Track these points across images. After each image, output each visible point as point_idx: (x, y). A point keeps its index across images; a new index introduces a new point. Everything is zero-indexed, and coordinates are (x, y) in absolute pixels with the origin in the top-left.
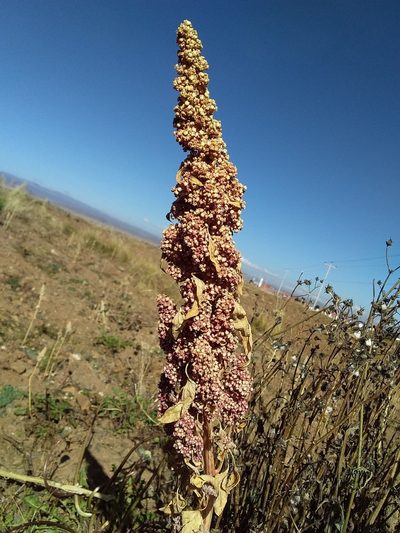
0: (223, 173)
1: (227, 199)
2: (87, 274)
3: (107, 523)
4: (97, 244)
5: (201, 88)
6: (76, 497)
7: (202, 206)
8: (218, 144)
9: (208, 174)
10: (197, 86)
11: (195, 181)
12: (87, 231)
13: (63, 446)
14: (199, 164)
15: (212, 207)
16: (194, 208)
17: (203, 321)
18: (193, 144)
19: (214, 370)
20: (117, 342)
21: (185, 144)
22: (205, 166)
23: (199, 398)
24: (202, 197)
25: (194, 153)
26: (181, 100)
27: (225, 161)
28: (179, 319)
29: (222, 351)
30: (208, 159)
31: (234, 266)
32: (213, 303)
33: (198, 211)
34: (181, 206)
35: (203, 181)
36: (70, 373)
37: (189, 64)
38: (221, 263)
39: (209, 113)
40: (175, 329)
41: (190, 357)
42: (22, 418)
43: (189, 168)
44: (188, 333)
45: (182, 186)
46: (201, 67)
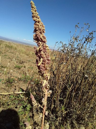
0: (41, 24)
1: (42, 28)
2: (8, 54)
3: (27, 98)
4: (8, 46)
5: (36, 11)
6: (20, 94)
7: (39, 30)
8: (40, 20)
9: (39, 25)
10: (35, 11)
11: (37, 26)
12: (4, 43)
13: (14, 87)
14: (37, 23)
15: (40, 30)
16: (38, 30)
17: (42, 48)
18: (36, 20)
19: (45, 56)
20: (20, 66)
21: (34, 21)
22: (38, 23)
23: (43, 61)
24: (39, 29)
25: (36, 22)
26: (33, 14)
27: (41, 22)
28: (38, 49)
29: (45, 53)
30: (39, 22)
31: (45, 39)
32: (43, 45)
33: (38, 31)
34: (35, 31)
35: (38, 26)
36: (11, 74)
37: (33, 8)
38: (43, 39)
39: (37, 15)
40: (38, 50)
41: (41, 54)
42: (4, 84)
43: (36, 24)
44: (40, 51)
45: (35, 27)
46: (35, 8)
